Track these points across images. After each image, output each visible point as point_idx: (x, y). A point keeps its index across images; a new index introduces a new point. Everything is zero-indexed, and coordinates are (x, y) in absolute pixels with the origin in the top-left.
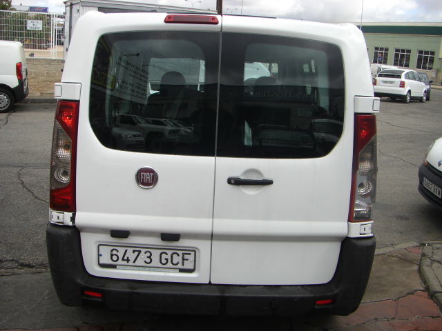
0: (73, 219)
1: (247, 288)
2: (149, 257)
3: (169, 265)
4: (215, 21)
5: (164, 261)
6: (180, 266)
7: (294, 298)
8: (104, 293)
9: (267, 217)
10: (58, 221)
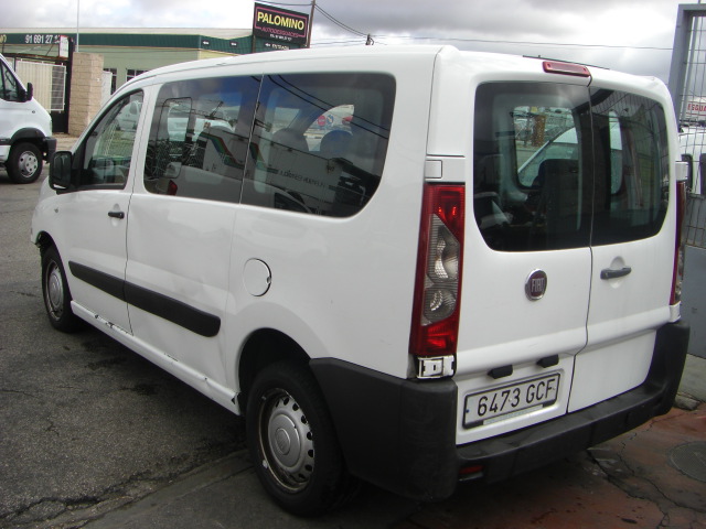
0: (454, 365)
2: (517, 397)
3: (534, 401)
4: (583, 72)
5: (530, 398)
6: (543, 400)
8: (484, 464)
10: (435, 372)
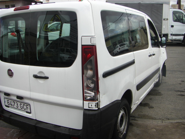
1: (48, 124)
2: (17, 105)
3: (23, 109)
5: (22, 107)
6: (26, 110)
7: (61, 133)
8: (3, 116)
9: (48, 93)
